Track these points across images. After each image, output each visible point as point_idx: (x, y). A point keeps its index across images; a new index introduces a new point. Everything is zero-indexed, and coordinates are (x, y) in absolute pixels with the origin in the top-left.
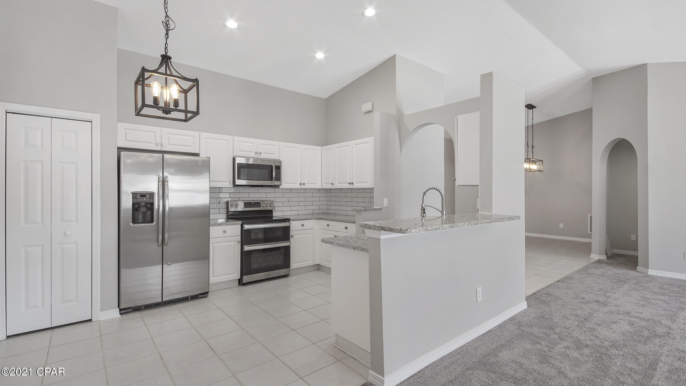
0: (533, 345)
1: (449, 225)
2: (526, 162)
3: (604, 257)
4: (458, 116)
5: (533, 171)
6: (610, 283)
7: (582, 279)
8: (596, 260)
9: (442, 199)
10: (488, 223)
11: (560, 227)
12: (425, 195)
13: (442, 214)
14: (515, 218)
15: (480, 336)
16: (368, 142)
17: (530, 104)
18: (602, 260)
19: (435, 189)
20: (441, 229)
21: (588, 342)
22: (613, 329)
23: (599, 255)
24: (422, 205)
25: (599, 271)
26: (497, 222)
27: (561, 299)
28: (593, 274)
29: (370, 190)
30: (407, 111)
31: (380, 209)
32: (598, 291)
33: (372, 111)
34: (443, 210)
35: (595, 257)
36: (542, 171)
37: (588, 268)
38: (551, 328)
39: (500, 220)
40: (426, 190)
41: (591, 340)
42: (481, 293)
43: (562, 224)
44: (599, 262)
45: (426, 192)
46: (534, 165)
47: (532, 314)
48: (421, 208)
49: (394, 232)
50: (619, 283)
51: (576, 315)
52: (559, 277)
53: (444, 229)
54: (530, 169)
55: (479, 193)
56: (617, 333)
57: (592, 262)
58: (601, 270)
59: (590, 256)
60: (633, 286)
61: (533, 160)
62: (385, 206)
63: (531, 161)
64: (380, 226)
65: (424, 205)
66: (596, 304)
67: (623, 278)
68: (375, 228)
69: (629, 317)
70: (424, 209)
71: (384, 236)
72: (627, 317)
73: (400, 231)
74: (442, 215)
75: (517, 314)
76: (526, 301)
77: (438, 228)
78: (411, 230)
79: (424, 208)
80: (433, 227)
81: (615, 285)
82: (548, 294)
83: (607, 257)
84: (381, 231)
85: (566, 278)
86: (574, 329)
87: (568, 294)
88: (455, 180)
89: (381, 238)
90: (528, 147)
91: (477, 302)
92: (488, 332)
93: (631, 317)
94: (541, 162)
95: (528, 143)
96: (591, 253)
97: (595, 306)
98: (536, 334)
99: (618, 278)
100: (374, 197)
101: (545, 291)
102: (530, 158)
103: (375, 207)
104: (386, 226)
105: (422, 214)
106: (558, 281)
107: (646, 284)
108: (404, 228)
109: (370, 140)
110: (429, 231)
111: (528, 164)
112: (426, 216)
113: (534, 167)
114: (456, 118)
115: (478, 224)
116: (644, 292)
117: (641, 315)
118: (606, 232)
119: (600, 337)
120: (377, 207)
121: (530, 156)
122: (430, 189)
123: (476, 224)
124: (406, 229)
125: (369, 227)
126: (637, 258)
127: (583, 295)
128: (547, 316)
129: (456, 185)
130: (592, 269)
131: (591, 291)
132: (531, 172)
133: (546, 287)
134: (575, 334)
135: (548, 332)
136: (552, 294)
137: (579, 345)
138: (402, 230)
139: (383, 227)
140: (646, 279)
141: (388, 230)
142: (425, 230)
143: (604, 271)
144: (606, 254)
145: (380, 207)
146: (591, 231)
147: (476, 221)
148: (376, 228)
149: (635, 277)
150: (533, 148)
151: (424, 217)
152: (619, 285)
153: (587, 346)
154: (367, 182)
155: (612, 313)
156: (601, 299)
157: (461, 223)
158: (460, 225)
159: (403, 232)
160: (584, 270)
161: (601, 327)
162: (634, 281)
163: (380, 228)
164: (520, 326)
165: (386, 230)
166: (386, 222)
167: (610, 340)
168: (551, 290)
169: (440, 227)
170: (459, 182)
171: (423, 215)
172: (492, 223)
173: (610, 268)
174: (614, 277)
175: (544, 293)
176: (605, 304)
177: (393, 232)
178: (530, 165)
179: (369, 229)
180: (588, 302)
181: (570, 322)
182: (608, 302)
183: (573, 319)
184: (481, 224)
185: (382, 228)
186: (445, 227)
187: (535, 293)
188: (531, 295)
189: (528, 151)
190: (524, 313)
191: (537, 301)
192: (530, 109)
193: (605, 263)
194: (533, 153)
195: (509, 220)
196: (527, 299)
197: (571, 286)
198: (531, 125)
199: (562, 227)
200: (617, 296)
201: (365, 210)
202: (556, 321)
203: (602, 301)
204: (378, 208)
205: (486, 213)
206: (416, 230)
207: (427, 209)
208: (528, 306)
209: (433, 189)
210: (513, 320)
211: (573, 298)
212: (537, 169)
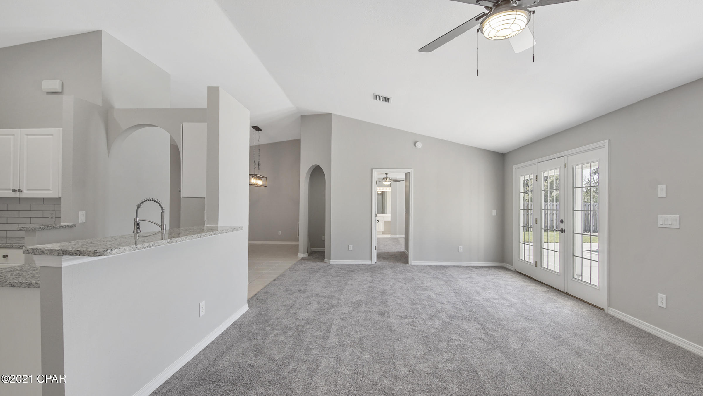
0: (250, 342)
1: (167, 241)
2: (254, 177)
3: (306, 255)
4: (184, 123)
5: (259, 186)
6: (308, 274)
7: (291, 275)
8: (301, 258)
9: (162, 212)
10: (212, 235)
11: (279, 234)
12: (140, 207)
13: (162, 228)
14: (239, 228)
15: (202, 350)
16: (52, 135)
17: (257, 126)
18: (305, 257)
19: (153, 200)
20: (156, 246)
21: (292, 325)
22: (308, 309)
23: (303, 253)
24: (135, 219)
25: (302, 267)
26: (222, 233)
27: (276, 295)
28: (299, 269)
29: (56, 201)
30: (118, 104)
31: (72, 226)
32: (301, 282)
33: (61, 92)
34: (163, 224)
35: (301, 255)
36: (266, 187)
37: (296, 265)
38: (267, 322)
39: (225, 231)
40: (141, 202)
41: (293, 322)
42: (204, 307)
43: (280, 231)
44: (303, 259)
45: (141, 204)
46: (260, 181)
47: (252, 314)
48: (134, 223)
49: (84, 255)
50: (314, 273)
51: (285, 306)
52: (275, 276)
53: (159, 246)
54: (257, 184)
55: (206, 205)
56: (310, 311)
57: (299, 259)
58: (304, 265)
59: (298, 255)
60: (322, 274)
61: (259, 176)
62: (80, 221)
63: (257, 177)
64: (61, 250)
65: (138, 219)
66: (299, 292)
67: (317, 269)
68: (51, 252)
69: (318, 298)
70: (138, 225)
71: (67, 263)
72: (317, 298)
73: (95, 253)
74: (161, 230)
75: (239, 318)
76: (248, 303)
77: (151, 245)
78: (112, 250)
79: (138, 223)
80: (144, 245)
81: (311, 275)
82: (267, 293)
83: (308, 255)
84: (62, 256)
85: (280, 276)
86: (283, 317)
87: (281, 289)
88: (180, 191)
89: (63, 266)
90: (255, 164)
91: (200, 316)
92: (211, 343)
93: (319, 297)
94: (265, 178)
95: (255, 161)
96: (298, 253)
97: (297, 295)
98: (254, 331)
99: (313, 270)
100: (61, 211)
101: (264, 291)
102: (256, 175)
103: (62, 224)
104: (71, 249)
105: (135, 230)
106: (274, 280)
107: (329, 271)
108: (100, 249)
109: (57, 132)
110: (139, 249)
111: (255, 179)
112: (140, 232)
113: (260, 182)
114: (181, 125)
115: (201, 237)
116: (327, 277)
117: (324, 294)
118: (308, 235)
119: (300, 319)
120: (66, 223)
121: (257, 173)
122: (146, 201)
123: (199, 237)
124: (104, 250)
125: (42, 253)
126: (324, 252)
127: (291, 288)
128: (263, 313)
129: (181, 197)
130: (298, 266)
131: (297, 283)
132: (257, 186)
133: (265, 287)
134: (283, 321)
135: (264, 326)
136: (269, 292)
137: (285, 329)
138: (97, 252)
139: (66, 251)
140: (329, 267)
141: (75, 254)
142: (133, 250)
143: (305, 266)
144: (308, 253)
145: (71, 224)
146: (299, 236)
147: (199, 235)
148: (54, 253)
149: (323, 267)
150: (259, 166)
151: (138, 233)
152: (313, 275)
153: (291, 328)
154: (49, 190)
155: (308, 297)
156: (302, 288)
157: (182, 237)
158: (180, 240)
159: (99, 254)
160: (292, 268)
161: (300, 310)
162: (323, 270)
163: (60, 252)
164: (241, 328)
165: (72, 255)
166: (73, 244)
167: (305, 319)
168: (269, 289)
169: (154, 244)
170: (184, 193)
171: (137, 231)
172: (216, 235)
173: (309, 263)
174: (311, 269)
175: (263, 292)
176: (304, 292)
177: (82, 256)
178: (256, 180)
179: (41, 255)
180: (294, 292)
181: (280, 313)
182: (306, 290)
183: (283, 309)
184: (204, 236)
185: (64, 252)
186: (161, 244)
187: (256, 294)
188: (252, 297)
189: (255, 168)
190: (245, 315)
191: (257, 301)
192: (257, 131)
193: (306, 260)
194: (259, 170)
195: (232, 231)
196: (249, 301)
197: (283, 282)
198: (257, 145)
199: (280, 234)
200: (312, 284)
201: (44, 229)
202: (270, 314)
203: (302, 290)
204: (68, 225)
205: (212, 225)
206: (120, 250)
207: (142, 224)
208: (249, 307)
209: (150, 200)
210: (236, 324)
211: (284, 292)
212: (263, 184)
